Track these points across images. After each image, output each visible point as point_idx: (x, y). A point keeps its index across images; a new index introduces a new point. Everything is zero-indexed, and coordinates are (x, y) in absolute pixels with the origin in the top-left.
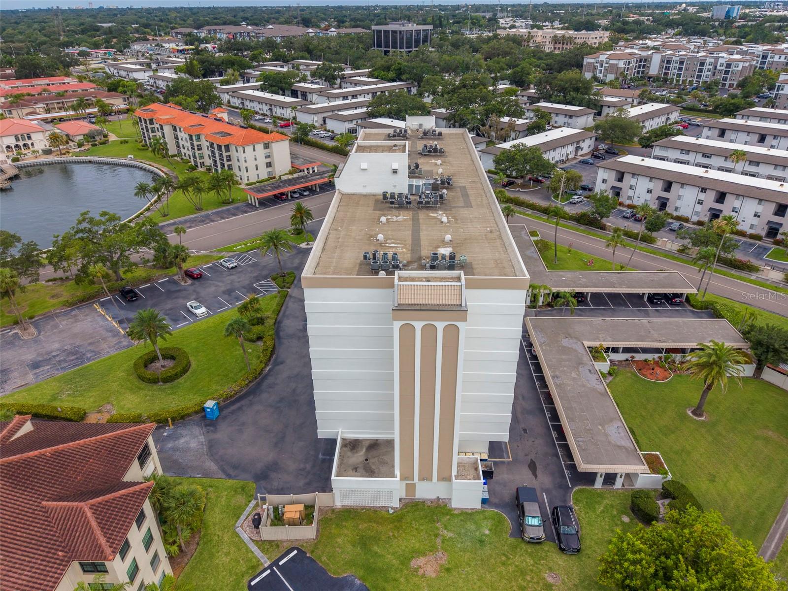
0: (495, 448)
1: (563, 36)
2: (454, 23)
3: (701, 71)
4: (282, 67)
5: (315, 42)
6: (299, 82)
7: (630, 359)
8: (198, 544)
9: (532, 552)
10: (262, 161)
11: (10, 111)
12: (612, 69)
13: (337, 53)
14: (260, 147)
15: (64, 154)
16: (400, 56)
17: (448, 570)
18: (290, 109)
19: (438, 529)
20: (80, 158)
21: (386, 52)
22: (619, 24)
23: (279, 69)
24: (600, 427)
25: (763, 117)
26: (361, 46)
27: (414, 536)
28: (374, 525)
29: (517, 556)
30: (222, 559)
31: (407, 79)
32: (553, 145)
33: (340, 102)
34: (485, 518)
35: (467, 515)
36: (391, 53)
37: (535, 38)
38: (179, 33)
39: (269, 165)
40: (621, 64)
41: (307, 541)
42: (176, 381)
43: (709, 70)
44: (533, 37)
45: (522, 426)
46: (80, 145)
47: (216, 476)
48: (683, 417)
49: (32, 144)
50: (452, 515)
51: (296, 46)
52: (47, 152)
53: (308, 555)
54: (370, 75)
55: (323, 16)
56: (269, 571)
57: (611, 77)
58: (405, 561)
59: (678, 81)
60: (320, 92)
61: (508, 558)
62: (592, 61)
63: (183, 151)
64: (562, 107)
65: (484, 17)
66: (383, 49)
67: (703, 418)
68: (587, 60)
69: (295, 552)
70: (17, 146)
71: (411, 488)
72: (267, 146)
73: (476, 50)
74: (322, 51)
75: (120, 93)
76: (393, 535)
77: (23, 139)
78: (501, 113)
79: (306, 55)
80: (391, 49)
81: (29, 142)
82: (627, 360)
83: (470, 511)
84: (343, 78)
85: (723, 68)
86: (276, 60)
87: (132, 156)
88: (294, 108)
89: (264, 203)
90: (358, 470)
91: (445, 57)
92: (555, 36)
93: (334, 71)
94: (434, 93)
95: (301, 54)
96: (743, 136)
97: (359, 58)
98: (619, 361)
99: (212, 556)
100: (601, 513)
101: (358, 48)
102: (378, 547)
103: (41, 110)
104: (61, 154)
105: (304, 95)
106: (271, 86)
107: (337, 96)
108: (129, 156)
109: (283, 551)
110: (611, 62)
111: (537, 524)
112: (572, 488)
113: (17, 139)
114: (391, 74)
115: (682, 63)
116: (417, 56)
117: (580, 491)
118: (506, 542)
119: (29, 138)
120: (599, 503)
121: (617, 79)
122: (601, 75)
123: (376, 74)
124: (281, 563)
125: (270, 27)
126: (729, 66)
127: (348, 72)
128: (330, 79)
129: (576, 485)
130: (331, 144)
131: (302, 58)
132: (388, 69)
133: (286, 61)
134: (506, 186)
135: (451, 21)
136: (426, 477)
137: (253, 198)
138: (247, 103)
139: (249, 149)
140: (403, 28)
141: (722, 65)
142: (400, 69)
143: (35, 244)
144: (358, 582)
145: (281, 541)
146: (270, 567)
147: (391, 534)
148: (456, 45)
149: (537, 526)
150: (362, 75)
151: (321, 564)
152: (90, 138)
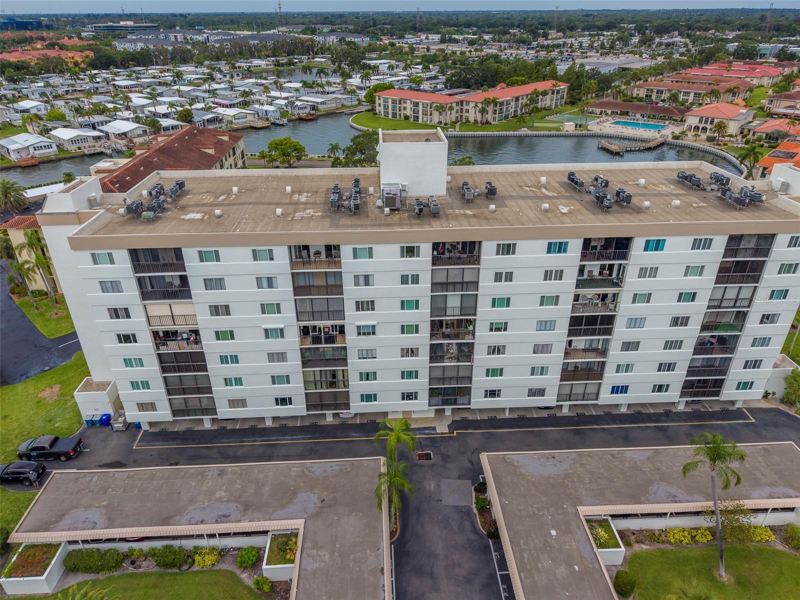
15: (720, 145)
46: (749, 142)
52: (710, 139)
70: (697, 127)
104: (717, 144)
113: (700, 121)
119: (712, 123)
152: (770, 139)
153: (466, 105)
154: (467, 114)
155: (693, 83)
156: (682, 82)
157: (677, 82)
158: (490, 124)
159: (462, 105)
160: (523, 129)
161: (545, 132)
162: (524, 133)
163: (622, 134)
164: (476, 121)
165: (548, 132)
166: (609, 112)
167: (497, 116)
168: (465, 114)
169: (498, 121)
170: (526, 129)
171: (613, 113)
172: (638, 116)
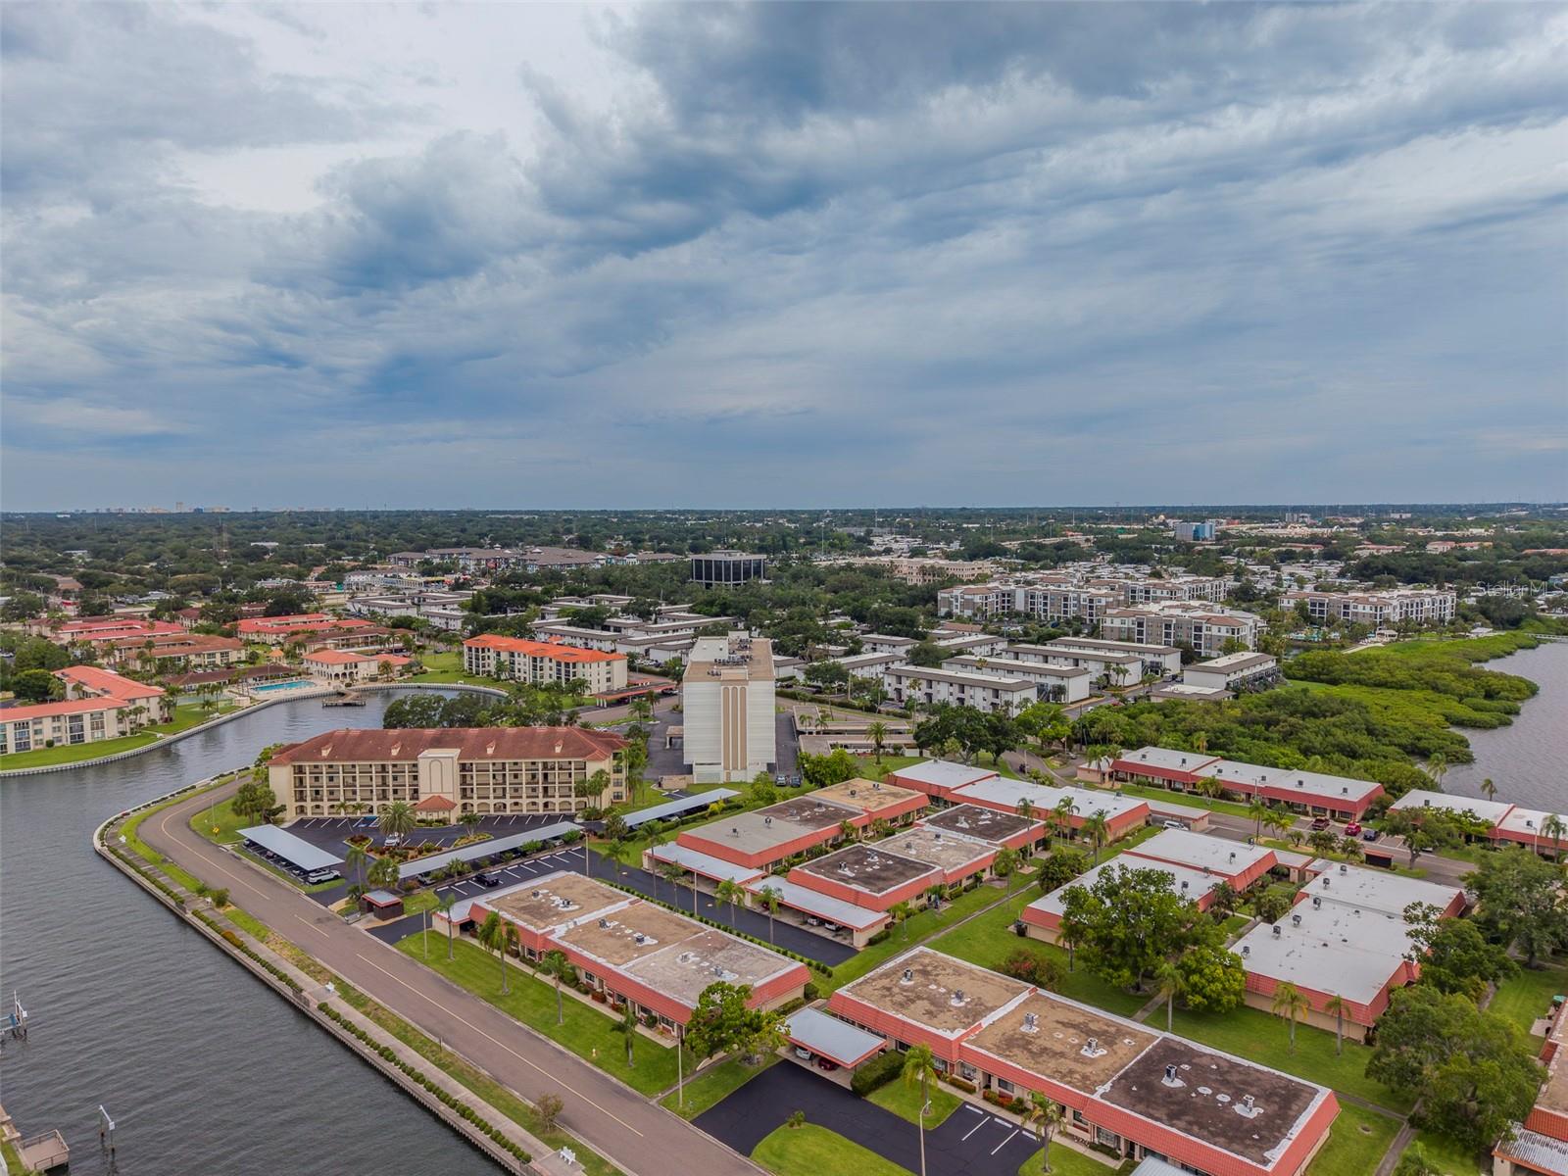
0: (770, 766)
1: (932, 567)
2: (805, 544)
3: (1066, 606)
4: (579, 602)
5: (617, 573)
6: (610, 617)
10: (603, 677)
12: (967, 604)
13: (645, 586)
14: (603, 664)
15: (391, 681)
16: (725, 589)
20: (409, 684)
21: (708, 586)
22: (1032, 548)
23: (574, 604)
25: (1067, 644)
26: (675, 578)
31: (733, 615)
32: (862, 665)
33: (661, 635)
36: (713, 587)
37: (900, 569)
38: (400, 559)
39: (608, 680)
40: (977, 599)
43: (1075, 606)
44: (897, 567)
45: (782, 758)
46: (402, 674)
49: (357, 673)
51: (592, 578)
52: (373, 680)
54: (691, 610)
55: (605, 531)
57: (968, 613)
59: (1046, 616)
60: (636, 628)
62: (946, 595)
63: (517, 674)
64: (888, 637)
65: (850, 535)
66: (704, 581)
68: (941, 595)
70: (344, 674)
71: (729, 774)
72: (608, 664)
73: (820, 582)
74: (626, 584)
78: (819, 640)
79: (607, 588)
80: (713, 582)
84: (659, 613)
85: (1087, 603)
86: (570, 595)
88: (614, 641)
89: (610, 705)
91: (779, 591)
92: (923, 567)
93: (650, 605)
94: (761, 627)
95: (600, 588)
96: (1031, 657)
97: (674, 592)
101: (672, 580)
104: (388, 681)
105: (618, 629)
106: (582, 621)
107: (657, 631)
110: (966, 597)
113: (346, 668)
114: (715, 609)
115: (1045, 598)
116: (745, 590)
119: (356, 667)
121: (975, 615)
122: (958, 611)
123: (697, 608)
125: (538, 550)
126: (1091, 601)
127: (664, 607)
128: (645, 615)
130: (658, 670)
131: (602, 592)
132: (711, 603)
133: (582, 596)
135: (802, 541)
136: (735, 768)
137: (603, 702)
139: (594, 665)
140: (729, 559)
141: (1085, 600)
142: (725, 604)
148: (795, 577)
150: (681, 610)
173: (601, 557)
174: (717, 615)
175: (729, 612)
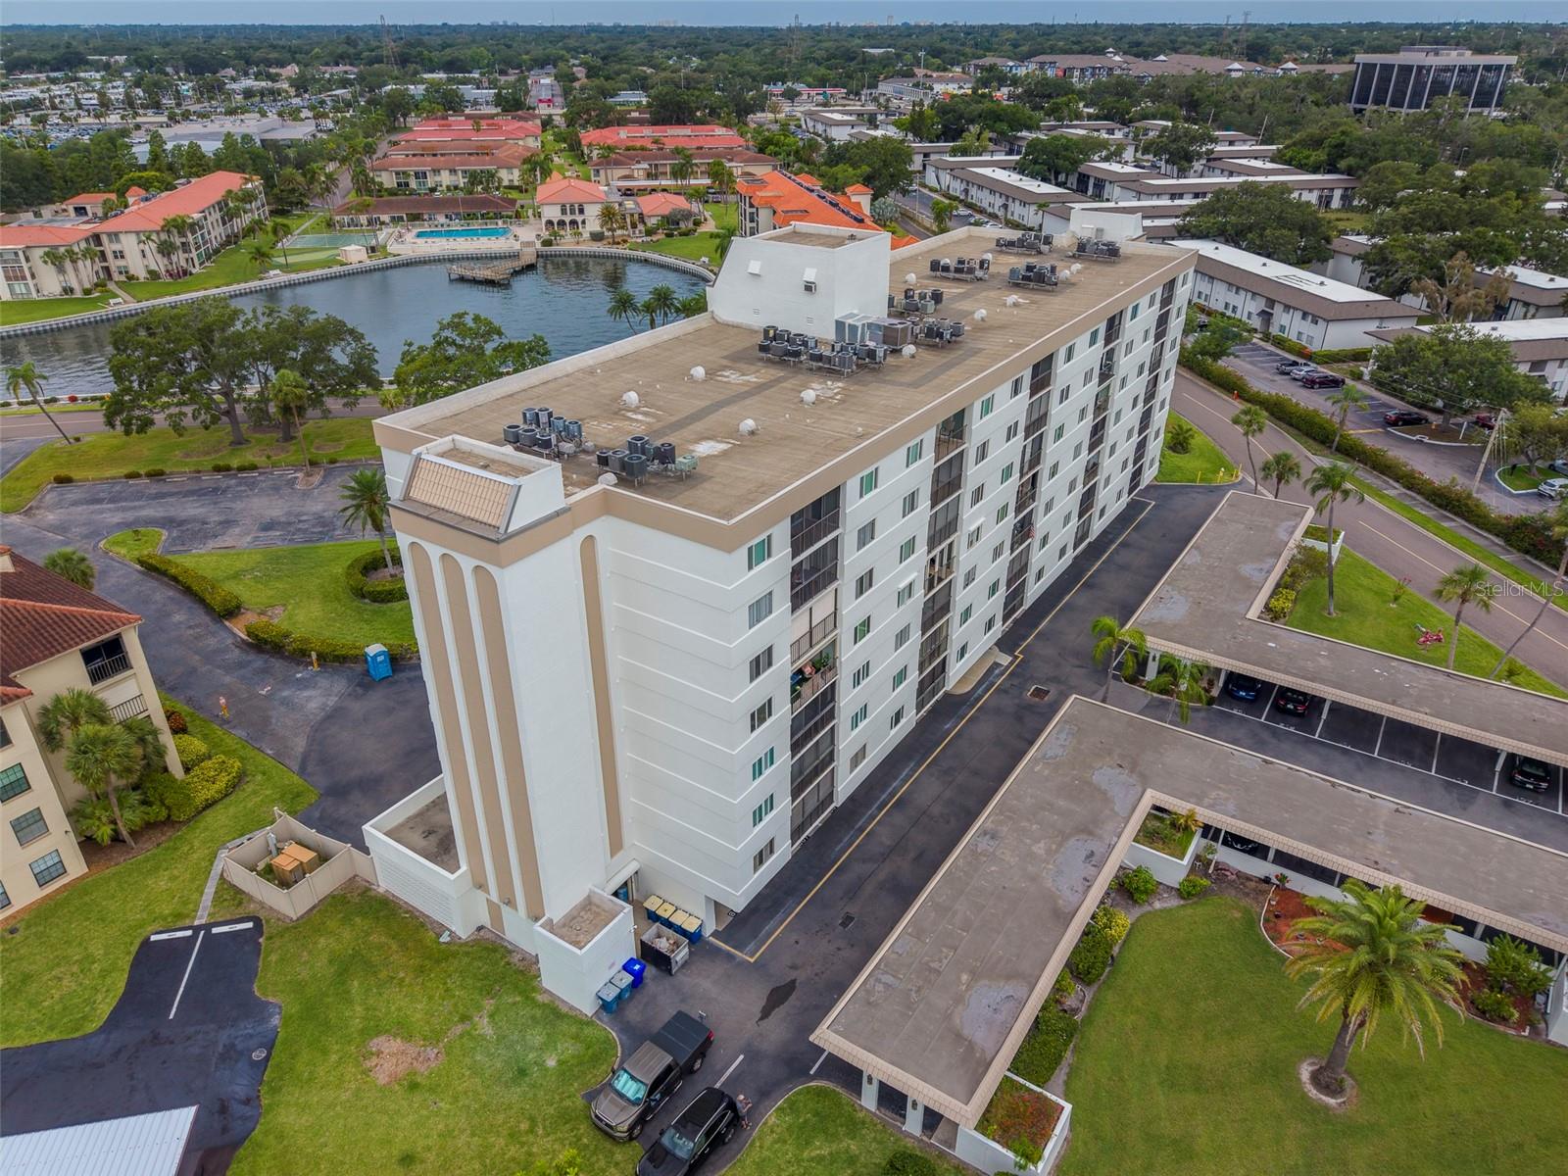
4: (1110, 131)
6: (1102, 159)
7: (1274, 880)
8: (159, 845)
9: (586, 1146)
11: (598, 171)
15: (619, 243)
17: (414, 1086)
18: (1035, 207)
19: (479, 1008)
20: (635, 253)
24: (965, 977)
27: (430, 998)
28: (394, 947)
29: (552, 1137)
30: (161, 883)
31: (1346, 169)
33: (1159, 202)
34: (576, 1037)
35: (555, 1014)
41: (281, 918)
42: (389, 605)
45: (852, 909)
46: (649, 232)
47: (287, 762)
48: (1277, 1071)
49: (584, 222)
50: (527, 998)
51: (1169, 92)
52: (597, 237)
53: (261, 940)
54: (1275, 157)
56: (189, 933)
58: (374, 1028)
60: (1131, 183)
61: (531, 1131)
67: (1332, 1101)
69: (250, 925)
70: (559, 222)
75: (770, 155)
76: (402, 980)
77: (572, 212)
79: (1176, 110)
81: (579, 218)
82: (1267, 880)
83: (564, 1010)
84: (1214, 160)
86: (1101, 118)
87: (706, 260)
88: (1043, 207)
90: (430, 837)
93: (1192, 141)
95: (1166, 109)
97: (1290, 123)
98: (1239, 874)
99: (156, 869)
100: (812, 1159)
102: (360, 984)
103: (641, 173)
104: (614, 243)
105: (1099, 187)
106: (1035, 162)
107: (1158, 192)
108: (703, 259)
109: (241, 912)
111: (630, 1095)
112: (813, 1078)
113: (564, 212)
114: (1321, 155)
117: (820, 1093)
118: (562, 1100)
119: (581, 211)
120: (832, 1137)
123: (1289, 154)
124: (215, 930)
125: (1163, 58)
127: (1229, 148)
129: (828, 1078)
131: (1165, 117)
133: (1127, 122)
134: (1394, 424)
138: (973, 191)
143: (373, 349)
144: (276, 1021)
145: (251, 899)
146: (196, 929)
147: (402, 975)
149: (628, 1100)
151: (260, 964)
152: (668, 223)
153: (111, 241)
154: (121, 263)
155: (442, 155)
156: (423, 155)
157: (414, 155)
158: (191, 274)
159: (99, 243)
160: (272, 273)
161: (319, 272)
162: (277, 280)
163: (454, 252)
164: (154, 275)
165: (326, 271)
166: (385, 218)
167: (194, 254)
168: (114, 264)
169: (201, 264)
170: (277, 272)
171: (393, 218)
172: (441, 219)
173: (1236, 66)
174: (1315, 169)
175: (1342, 164)
